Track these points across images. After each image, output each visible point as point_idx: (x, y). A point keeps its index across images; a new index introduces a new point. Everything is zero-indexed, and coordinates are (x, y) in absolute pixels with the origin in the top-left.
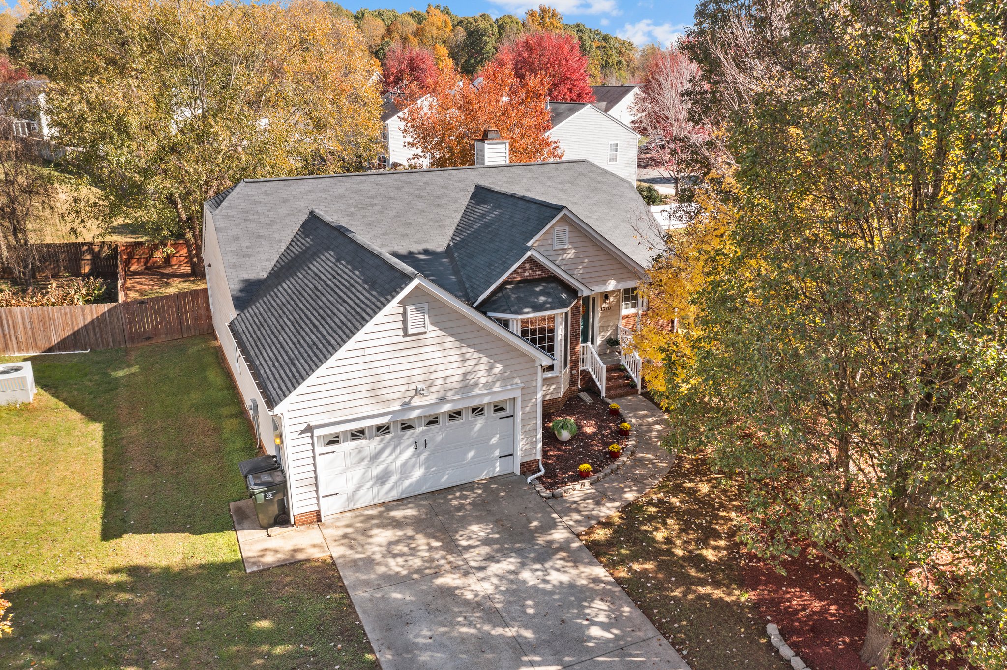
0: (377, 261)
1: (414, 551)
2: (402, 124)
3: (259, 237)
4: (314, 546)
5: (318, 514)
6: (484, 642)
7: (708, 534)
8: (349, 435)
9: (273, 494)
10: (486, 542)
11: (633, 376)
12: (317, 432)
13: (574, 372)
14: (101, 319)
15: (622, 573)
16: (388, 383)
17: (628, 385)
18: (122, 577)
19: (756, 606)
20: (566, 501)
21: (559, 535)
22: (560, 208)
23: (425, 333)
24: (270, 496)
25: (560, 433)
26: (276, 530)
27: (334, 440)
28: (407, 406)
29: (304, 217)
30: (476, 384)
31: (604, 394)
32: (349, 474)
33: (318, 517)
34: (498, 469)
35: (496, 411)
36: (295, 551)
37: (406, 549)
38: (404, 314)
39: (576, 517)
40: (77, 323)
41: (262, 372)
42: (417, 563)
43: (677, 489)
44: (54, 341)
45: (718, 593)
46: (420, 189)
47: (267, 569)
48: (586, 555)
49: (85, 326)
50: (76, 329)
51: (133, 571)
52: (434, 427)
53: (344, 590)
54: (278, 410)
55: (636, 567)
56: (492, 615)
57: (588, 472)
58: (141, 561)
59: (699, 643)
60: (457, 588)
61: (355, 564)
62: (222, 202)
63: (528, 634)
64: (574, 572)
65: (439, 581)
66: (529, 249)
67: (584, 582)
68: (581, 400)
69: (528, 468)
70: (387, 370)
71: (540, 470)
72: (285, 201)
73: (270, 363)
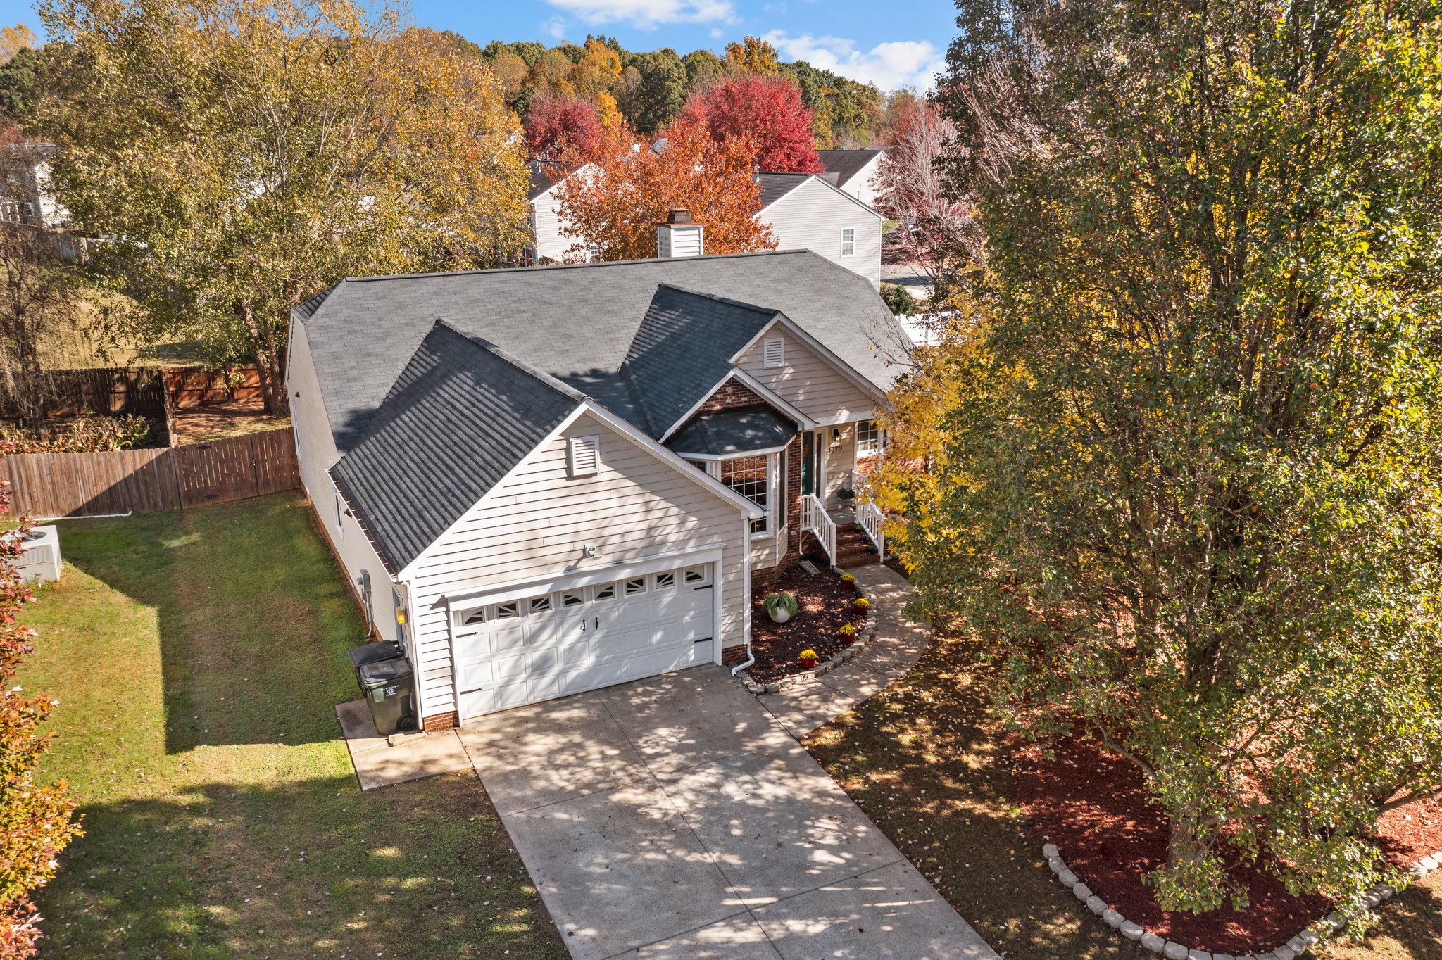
0: (530, 382)
1: (582, 762)
2: (557, 205)
3: (368, 355)
4: (451, 756)
5: (455, 715)
6: (676, 871)
7: (970, 736)
8: (495, 611)
9: (396, 690)
10: (679, 749)
11: (873, 538)
12: (454, 606)
13: (793, 533)
14: (146, 471)
15: (856, 784)
16: (548, 542)
17: (866, 550)
18: (199, 798)
19: (1030, 823)
20: (783, 698)
21: (774, 739)
22: (771, 314)
23: (595, 474)
24: (391, 692)
25: (775, 612)
26: (399, 738)
27: (476, 617)
28: (572, 573)
29: (428, 328)
30: (664, 543)
31: (833, 562)
32: (495, 662)
33: (454, 721)
34: (692, 658)
35: (689, 579)
36: (425, 762)
37: (572, 759)
38: (568, 450)
39: (797, 717)
40: (114, 476)
41: (379, 529)
42: (586, 775)
43: (930, 682)
44: (83, 500)
45: (981, 808)
46: (584, 289)
47: (390, 786)
48: (811, 764)
49: (125, 479)
50: (113, 483)
51: (212, 790)
52: (609, 600)
53: (491, 809)
54: (402, 576)
55: (875, 777)
56: (688, 839)
57: (812, 661)
58: (221, 778)
59: (955, 869)
60: (640, 806)
61: (505, 778)
62: (316, 308)
63: (734, 860)
64: (792, 783)
65: (617, 797)
66: (731, 367)
67: (807, 796)
68: (804, 570)
69: (732, 655)
70: (545, 523)
71: (748, 659)
72: (402, 306)
73: (390, 517)
